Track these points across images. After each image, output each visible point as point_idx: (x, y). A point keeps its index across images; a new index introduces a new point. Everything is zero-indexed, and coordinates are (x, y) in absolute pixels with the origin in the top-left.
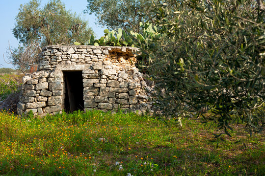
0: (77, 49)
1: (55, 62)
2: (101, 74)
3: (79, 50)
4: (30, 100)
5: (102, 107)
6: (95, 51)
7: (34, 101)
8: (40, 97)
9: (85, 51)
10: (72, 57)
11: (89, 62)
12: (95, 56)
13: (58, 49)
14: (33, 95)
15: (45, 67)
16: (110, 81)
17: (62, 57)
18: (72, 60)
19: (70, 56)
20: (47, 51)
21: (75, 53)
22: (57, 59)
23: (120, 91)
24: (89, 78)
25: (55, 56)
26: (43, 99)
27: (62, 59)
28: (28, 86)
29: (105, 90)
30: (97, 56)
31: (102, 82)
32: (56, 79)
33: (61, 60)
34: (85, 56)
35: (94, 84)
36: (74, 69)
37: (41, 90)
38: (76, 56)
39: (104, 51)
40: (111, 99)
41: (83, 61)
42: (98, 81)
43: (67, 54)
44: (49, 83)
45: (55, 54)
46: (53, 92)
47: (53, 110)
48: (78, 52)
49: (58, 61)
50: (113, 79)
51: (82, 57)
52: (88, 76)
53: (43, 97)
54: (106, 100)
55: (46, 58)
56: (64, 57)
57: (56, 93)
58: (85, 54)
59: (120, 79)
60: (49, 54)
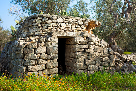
0: (65, 19)
1: (46, 29)
2: (90, 40)
3: (66, 20)
4: (31, 63)
5: (91, 69)
6: (79, 22)
7: (35, 64)
8: (41, 60)
9: (71, 21)
10: (62, 26)
11: (75, 31)
12: (79, 26)
13: (49, 18)
14: (35, 58)
15: (36, 33)
16: (96, 47)
17: (52, 25)
18: (61, 28)
19: (60, 24)
20: (38, 19)
21: (63, 22)
22: (48, 27)
23: (104, 56)
24: (80, 44)
25: (47, 23)
26: (43, 63)
27: (53, 26)
28: (28, 50)
29: (93, 55)
30: (80, 26)
31: (91, 48)
32: (53, 43)
33: (51, 27)
34: (72, 26)
35: (85, 49)
36: (67, 35)
37: (41, 54)
38: (64, 25)
39: (85, 22)
40: (98, 62)
41: (70, 30)
42: (87, 47)
43: (57, 23)
44: (47, 47)
45: (47, 22)
46: (52, 55)
47: (51, 73)
48: (66, 22)
49: (49, 28)
50: (98, 46)
51: (69, 26)
52: (79, 42)
53: (43, 60)
54: (94, 63)
55: (37, 25)
56: (54, 24)
57: (54, 57)
58: (71, 24)
59: (103, 45)
60: (40, 21)
